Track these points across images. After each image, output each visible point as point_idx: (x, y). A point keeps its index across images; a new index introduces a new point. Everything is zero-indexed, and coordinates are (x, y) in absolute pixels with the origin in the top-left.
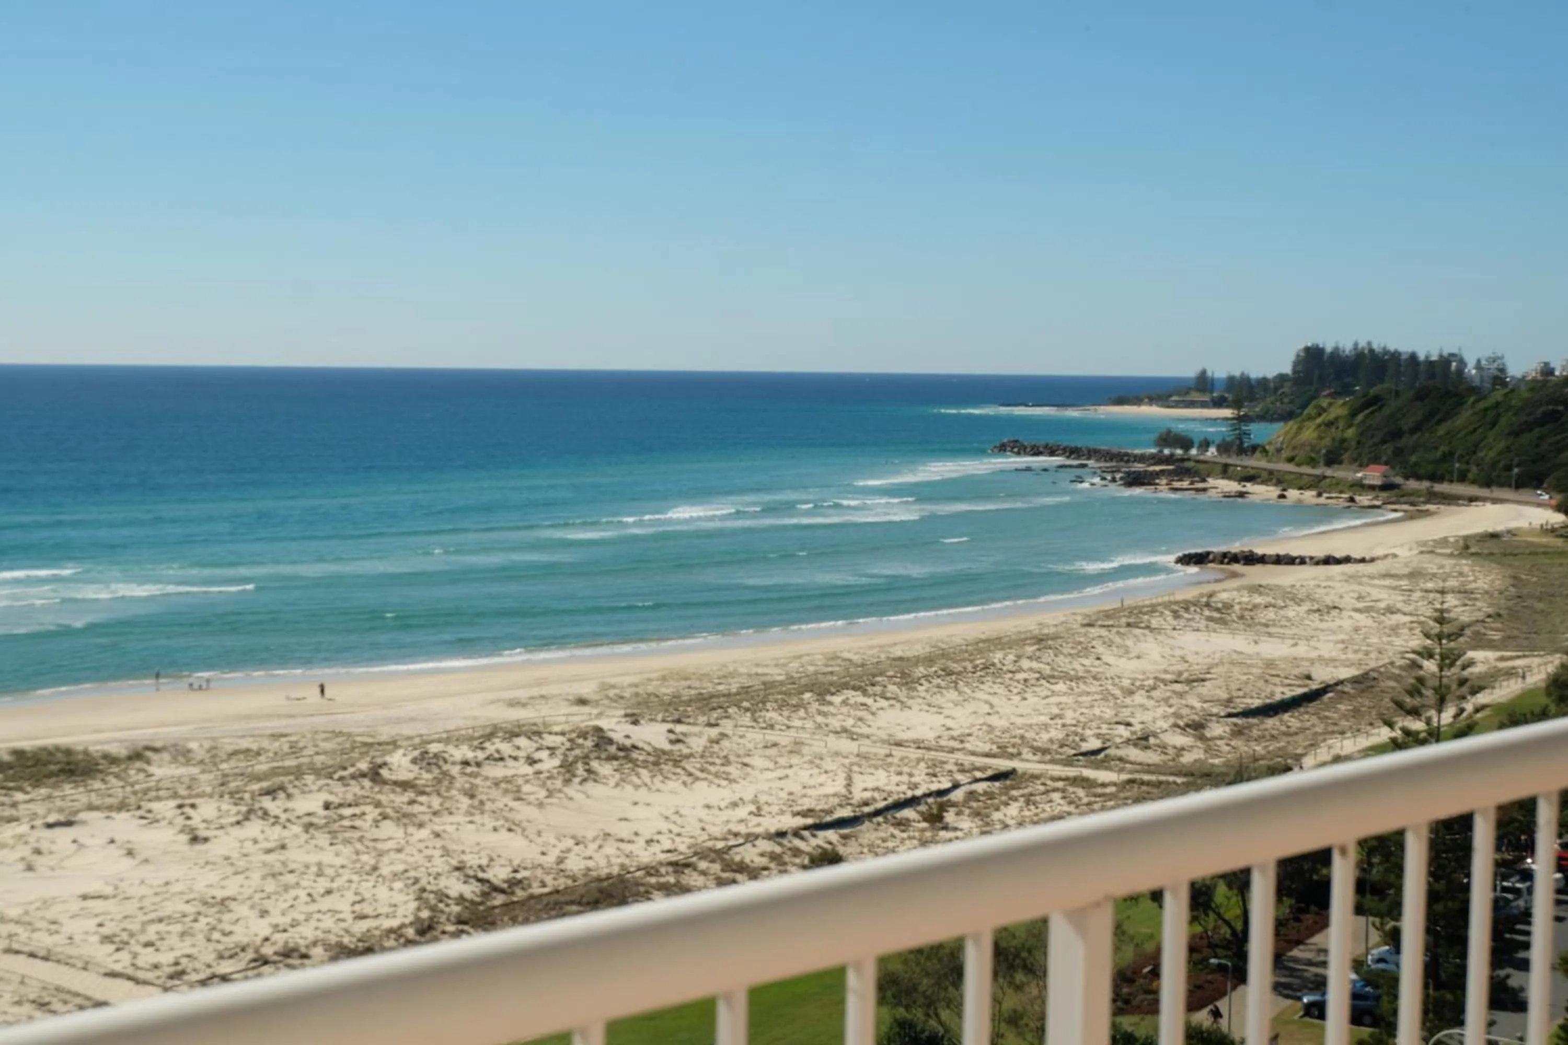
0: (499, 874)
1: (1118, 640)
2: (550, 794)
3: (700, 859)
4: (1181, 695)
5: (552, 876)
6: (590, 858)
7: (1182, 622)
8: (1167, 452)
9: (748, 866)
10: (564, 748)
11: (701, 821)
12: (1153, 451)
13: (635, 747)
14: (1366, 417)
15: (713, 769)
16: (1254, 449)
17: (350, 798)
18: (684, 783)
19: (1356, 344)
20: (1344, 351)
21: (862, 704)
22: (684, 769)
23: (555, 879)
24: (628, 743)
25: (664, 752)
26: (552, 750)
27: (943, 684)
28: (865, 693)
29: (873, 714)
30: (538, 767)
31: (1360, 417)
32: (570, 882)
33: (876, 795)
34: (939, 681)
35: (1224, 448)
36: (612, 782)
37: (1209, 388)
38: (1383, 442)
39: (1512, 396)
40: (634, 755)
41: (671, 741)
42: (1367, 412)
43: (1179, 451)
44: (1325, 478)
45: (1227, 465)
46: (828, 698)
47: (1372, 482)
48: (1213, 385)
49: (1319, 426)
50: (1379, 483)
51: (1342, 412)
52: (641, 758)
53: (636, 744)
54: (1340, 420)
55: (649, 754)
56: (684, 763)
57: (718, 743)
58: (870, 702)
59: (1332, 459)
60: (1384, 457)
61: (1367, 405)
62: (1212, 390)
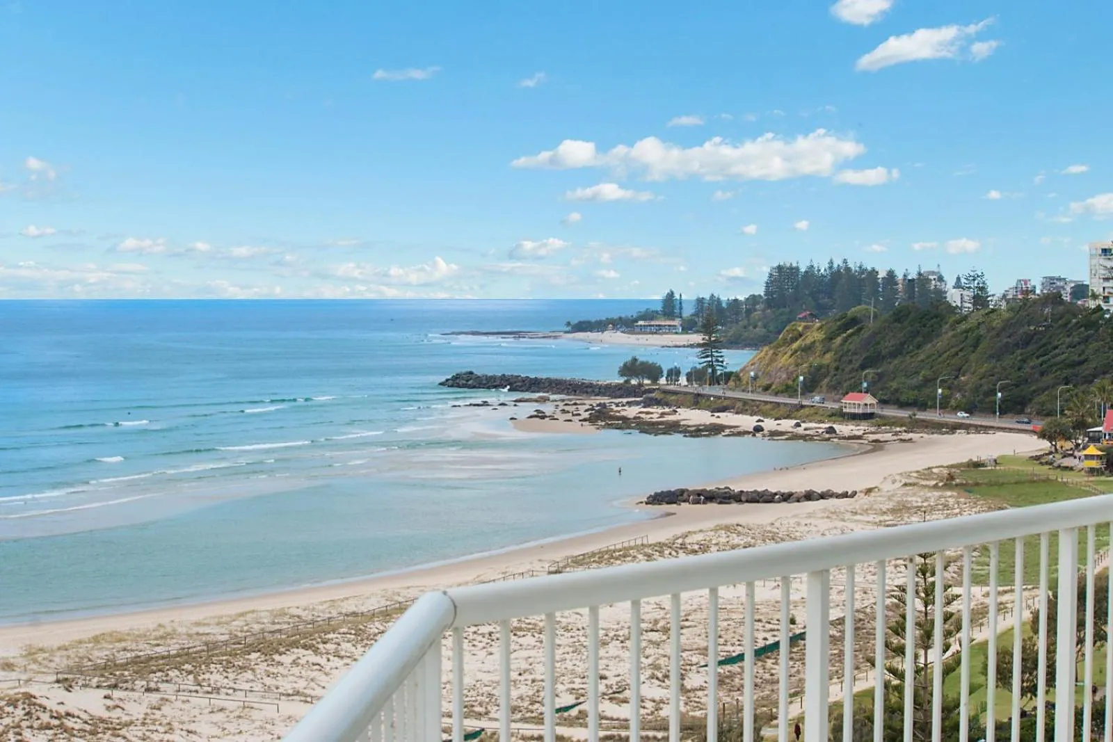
4: (657, 644)
8: (634, 382)
12: (621, 380)
13: (68, 714)
14: (845, 340)
16: (728, 376)
19: (831, 263)
21: (315, 664)
24: (62, 710)
25: (102, 721)
28: (316, 651)
29: (327, 674)
31: (838, 340)
35: (695, 376)
37: (677, 311)
38: (863, 367)
39: (993, 316)
40: (69, 723)
41: (108, 708)
42: (845, 335)
43: (647, 382)
44: (803, 407)
45: (699, 395)
46: (276, 657)
47: (852, 411)
48: (681, 308)
49: (796, 351)
50: (861, 411)
51: (819, 336)
52: (77, 727)
53: (71, 711)
54: (817, 344)
55: (86, 722)
56: (123, 732)
57: (159, 709)
58: (323, 661)
59: (810, 387)
60: (865, 385)
61: (845, 327)
62: (680, 313)
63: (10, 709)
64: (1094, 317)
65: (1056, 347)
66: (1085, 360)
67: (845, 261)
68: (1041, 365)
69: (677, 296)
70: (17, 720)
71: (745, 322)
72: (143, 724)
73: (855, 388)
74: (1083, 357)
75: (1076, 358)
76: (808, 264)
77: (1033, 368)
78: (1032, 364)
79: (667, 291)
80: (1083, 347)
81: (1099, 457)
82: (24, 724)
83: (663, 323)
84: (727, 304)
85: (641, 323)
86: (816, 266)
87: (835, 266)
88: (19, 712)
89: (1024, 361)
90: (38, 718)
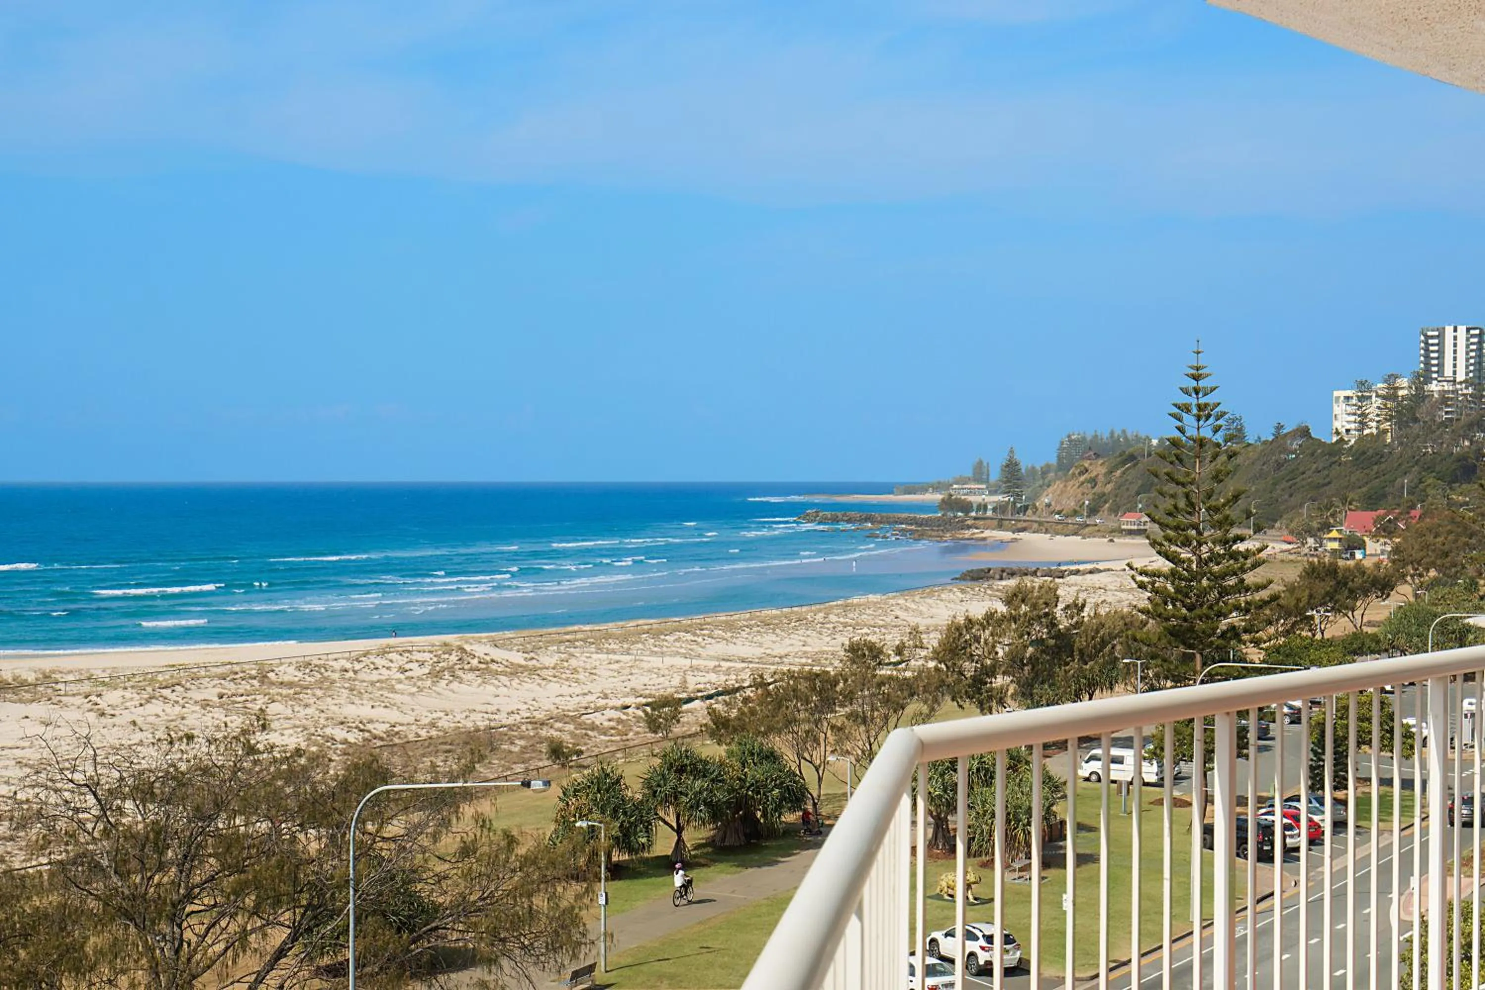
0: (380, 729)
1: (913, 606)
2: (421, 690)
3: (556, 721)
5: (425, 730)
6: (459, 722)
7: (968, 596)
8: (950, 514)
9: (597, 726)
10: (431, 662)
11: (554, 704)
13: (493, 661)
14: (1124, 473)
15: (564, 676)
17: (241, 691)
18: (539, 685)
19: (1112, 433)
20: (1102, 439)
21: (692, 641)
22: (538, 675)
23: (428, 732)
24: (488, 658)
25: (521, 666)
26: (422, 664)
27: (762, 630)
28: (695, 634)
29: (703, 647)
30: (408, 674)
31: (1118, 473)
32: (441, 734)
33: (708, 686)
34: (759, 628)
35: (1000, 508)
36: (476, 684)
37: (985, 477)
38: (1138, 494)
39: (1250, 449)
40: (494, 667)
41: (526, 659)
42: (1123, 469)
43: (960, 514)
44: (1088, 525)
45: (1002, 519)
46: (662, 637)
47: (1129, 527)
48: (988, 475)
49: (1083, 483)
50: (1136, 527)
51: (1103, 470)
52: (499, 670)
53: (495, 659)
54: (1100, 477)
55: (507, 667)
56: (539, 672)
57: (567, 661)
58: (700, 639)
59: (1093, 511)
60: (1140, 506)
61: (1124, 463)
62: (988, 478)
63: (446, 656)
64: (1336, 448)
65: (1303, 473)
66: (1329, 483)
67: (1124, 431)
68: (1290, 487)
69: (985, 464)
70: (451, 663)
71: (1041, 482)
72: (554, 668)
73: (1132, 509)
74: (1327, 480)
75: (1321, 481)
76: (1093, 434)
77: (1283, 490)
78: (1282, 486)
79: (977, 460)
80: (1326, 472)
81: (1340, 540)
82: (457, 667)
83: (973, 487)
84: (1026, 470)
85: (955, 486)
86: (1099, 434)
87: (1116, 435)
88: (454, 658)
89: (1275, 484)
90: (469, 663)
